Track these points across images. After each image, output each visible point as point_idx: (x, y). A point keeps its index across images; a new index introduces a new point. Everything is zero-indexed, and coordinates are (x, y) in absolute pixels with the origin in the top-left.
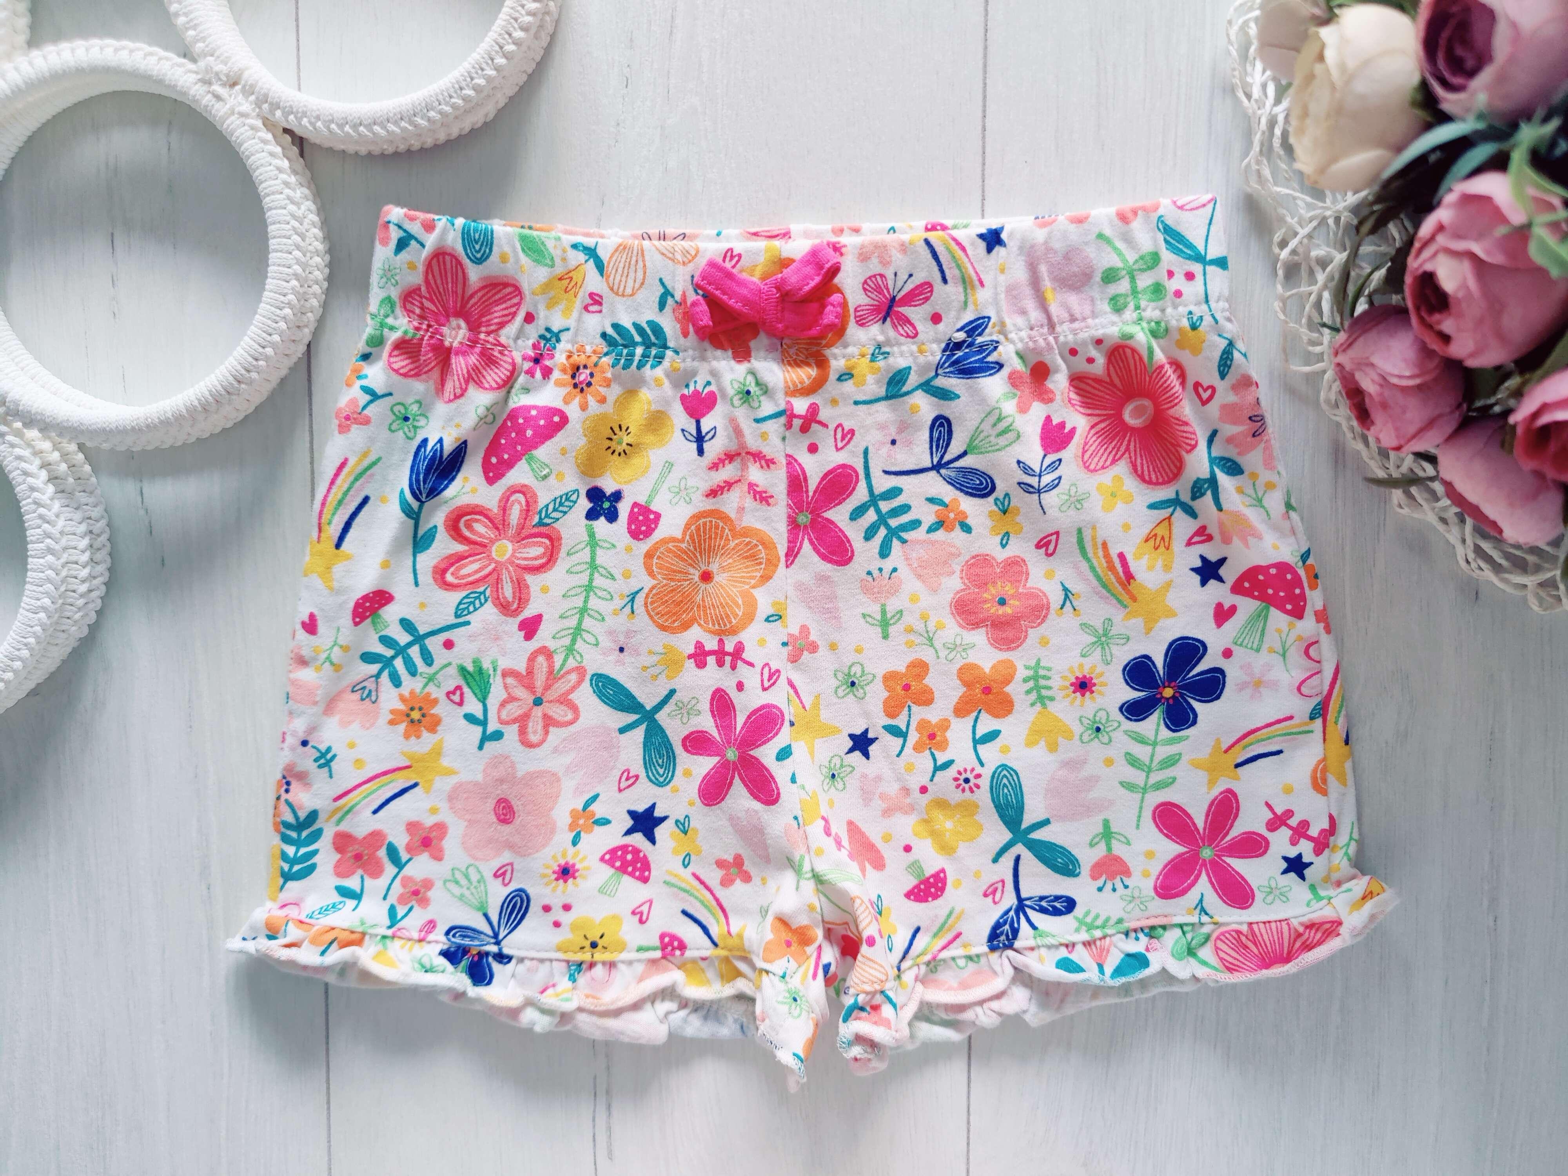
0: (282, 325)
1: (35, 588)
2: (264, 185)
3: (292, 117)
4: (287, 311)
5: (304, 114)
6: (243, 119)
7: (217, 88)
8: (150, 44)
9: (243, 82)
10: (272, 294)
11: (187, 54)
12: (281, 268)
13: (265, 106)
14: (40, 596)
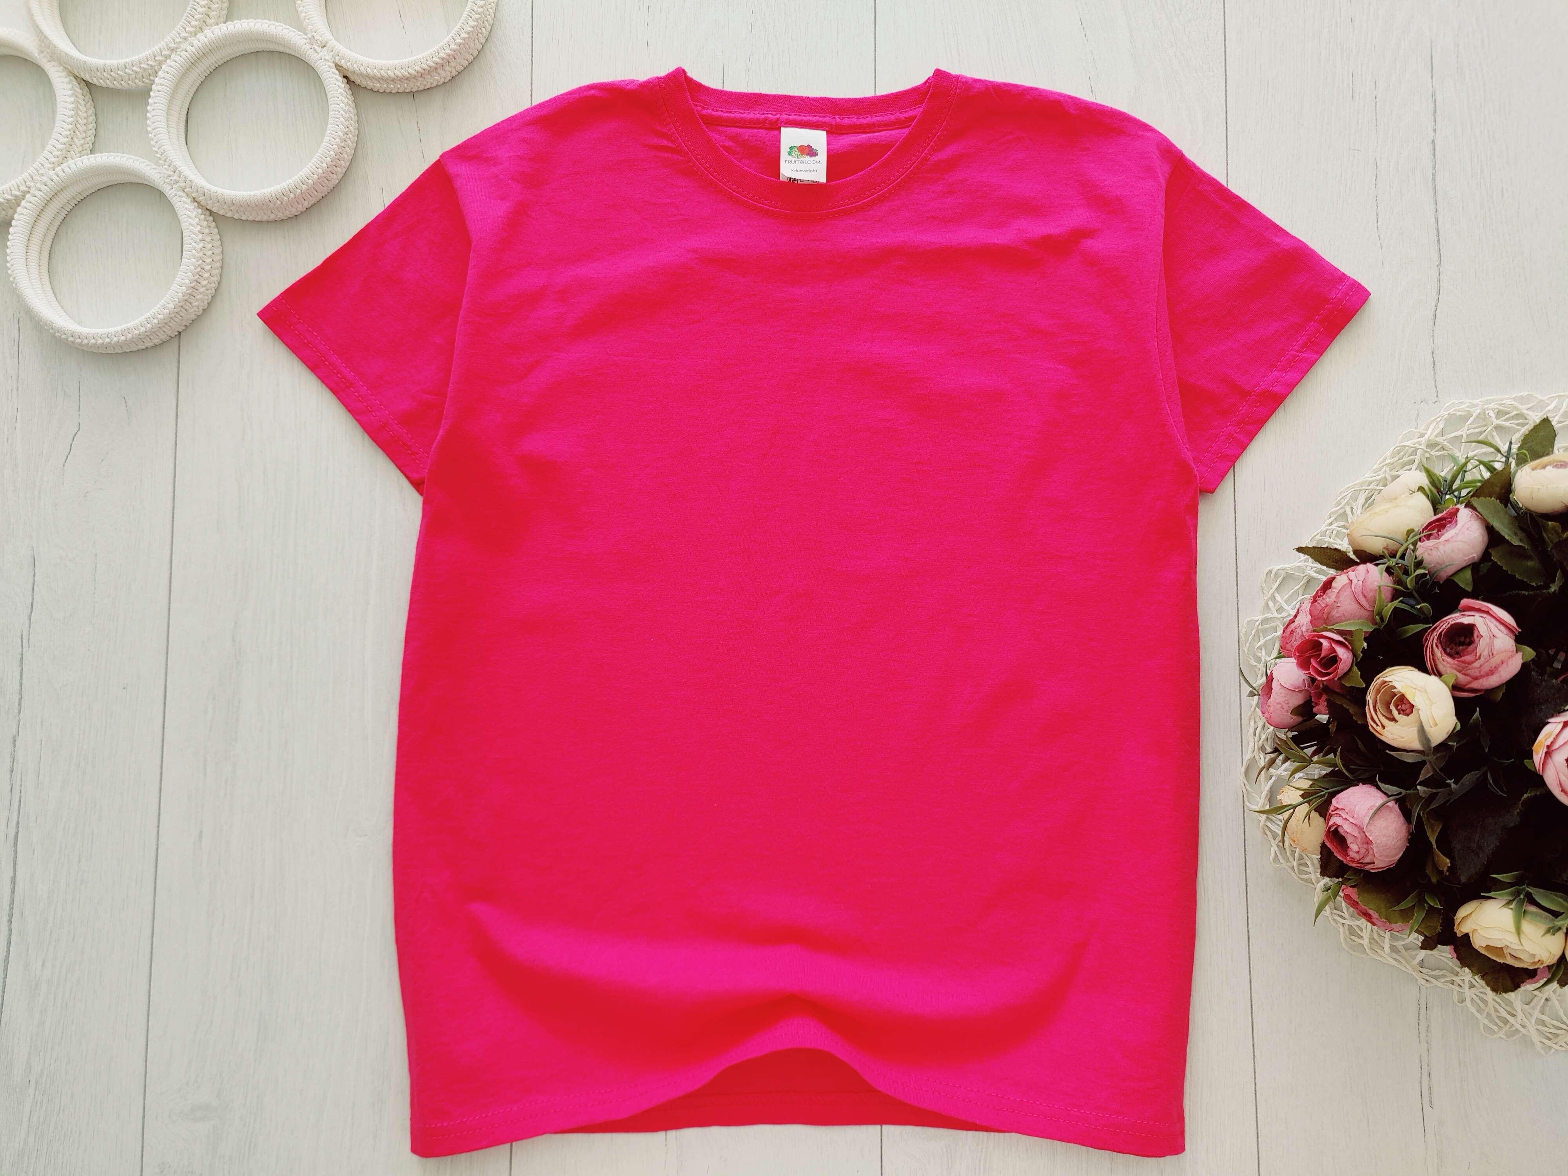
0: (329, 159)
1: (183, 273)
2: (331, 93)
3: (349, 64)
4: (332, 153)
5: (356, 62)
6: (325, 62)
7: (316, 47)
8: (286, 24)
9: (328, 46)
10: (326, 144)
11: (304, 30)
12: (332, 132)
13: (337, 58)
14: (185, 278)
